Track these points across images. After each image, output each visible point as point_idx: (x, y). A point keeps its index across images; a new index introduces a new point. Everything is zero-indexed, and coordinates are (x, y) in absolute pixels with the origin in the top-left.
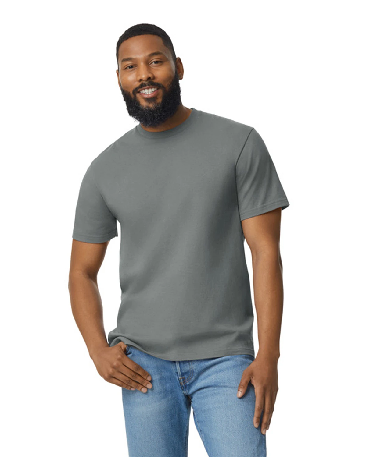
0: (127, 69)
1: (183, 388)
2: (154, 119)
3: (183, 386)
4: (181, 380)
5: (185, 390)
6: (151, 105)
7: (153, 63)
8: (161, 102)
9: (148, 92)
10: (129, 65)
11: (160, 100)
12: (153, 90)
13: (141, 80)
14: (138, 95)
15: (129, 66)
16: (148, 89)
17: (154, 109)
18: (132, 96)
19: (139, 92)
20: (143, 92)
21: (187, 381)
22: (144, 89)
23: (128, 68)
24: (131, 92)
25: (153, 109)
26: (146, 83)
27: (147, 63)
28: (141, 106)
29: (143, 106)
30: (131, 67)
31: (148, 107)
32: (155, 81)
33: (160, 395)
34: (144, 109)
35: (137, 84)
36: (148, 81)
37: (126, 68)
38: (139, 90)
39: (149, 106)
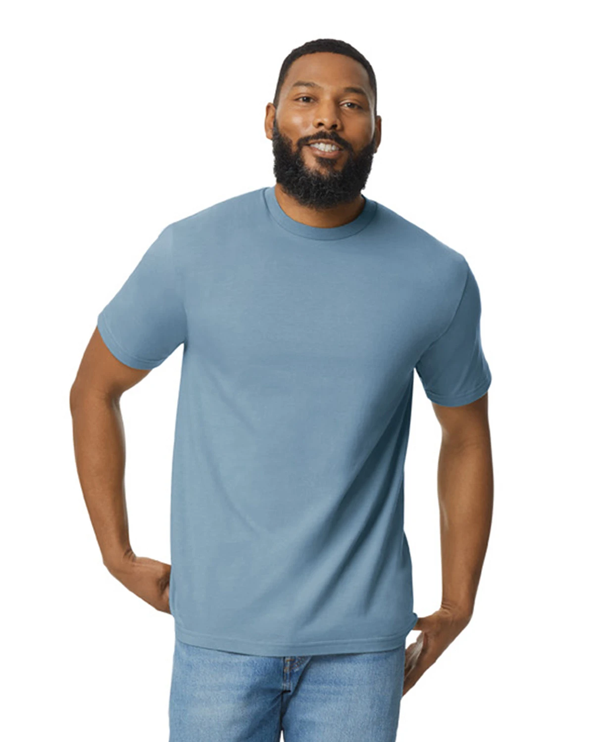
0: (299, 101)
1: (285, 678)
2: (323, 195)
3: (287, 674)
4: (287, 664)
5: (288, 680)
6: (324, 172)
7: (346, 105)
8: (340, 171)
9: (325, 148)
10: (304, 95)
11: (339, 168)
12: (334, 148)
13: (320, 124)
14: (305, 150)
15: (303, 98)
16: (327, 143)
17: (327, 179)
18: (294, 149)
19: (309, 145)
20: (316, 146)
21: (296, 665)
22: (319, 143)
23: (301, 100)
24: (295, 142)
25: (325, 178)
26: (329, 132)
27: (337, 102)
28: (306, 168)
29: (309, 169)
30: (307, 99)
31: (318, 173)
32: (341, 135)
33: (239, 692)
34: (310, 176)
35: (311, 130)
36: (331, 131)
37: (297, 100)
38: (310, 142)
39: (321, 172)
